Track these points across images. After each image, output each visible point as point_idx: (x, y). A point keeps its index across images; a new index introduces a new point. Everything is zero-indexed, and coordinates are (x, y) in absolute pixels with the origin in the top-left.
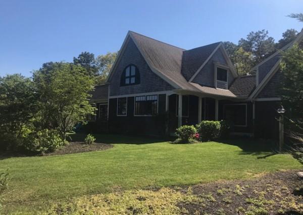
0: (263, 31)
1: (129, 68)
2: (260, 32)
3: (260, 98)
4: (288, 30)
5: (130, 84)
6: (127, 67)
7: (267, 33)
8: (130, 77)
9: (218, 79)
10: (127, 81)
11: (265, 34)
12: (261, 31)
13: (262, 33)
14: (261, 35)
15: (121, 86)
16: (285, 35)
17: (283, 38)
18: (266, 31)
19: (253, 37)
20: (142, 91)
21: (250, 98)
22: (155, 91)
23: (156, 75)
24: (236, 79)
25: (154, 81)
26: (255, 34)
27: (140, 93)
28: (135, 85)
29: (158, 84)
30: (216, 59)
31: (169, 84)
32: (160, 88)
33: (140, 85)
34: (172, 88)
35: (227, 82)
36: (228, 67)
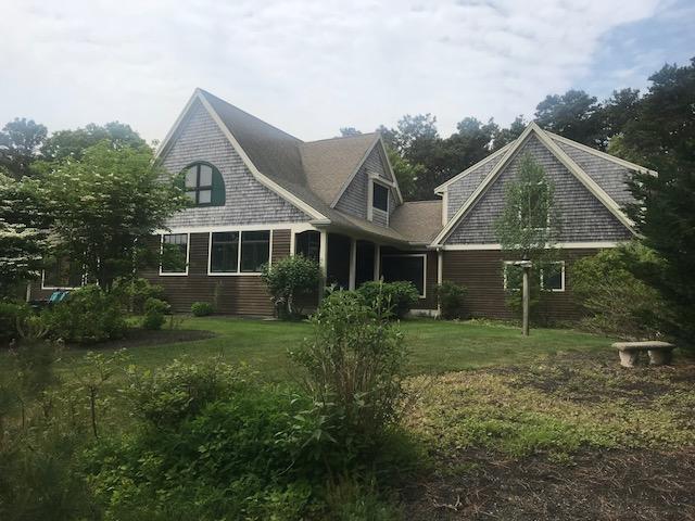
0: (428, 115)
1: (195, 169)
2: (422, 118)
3: (452, 244)
4: (467, 119)
5: (198, 204)
6: (189, 167)
7: (435, 120)
8: (198, 189)
9: (374, 206)
11: (431, 123)
12: (424, 115)
13: (426, 120)
14: (424, 123)
16: (460, 126)
17: (458, 132)
18: (432, 116)
19: (410, 125)
20: (231, 222)
21: (435, 244)
22: (264, 222)
23: (266, 189)
24: (399, 206)
25: (262, 201)
26: (414, 120)
27: (225, 224)
28: (212, 208)
29: (270, 209)
30: (370, 165)
31: (297, 209)
32: (278, 216)
33: (224, 208)
34: (305, 218)
35: (387, 213)
36: (390, 184)
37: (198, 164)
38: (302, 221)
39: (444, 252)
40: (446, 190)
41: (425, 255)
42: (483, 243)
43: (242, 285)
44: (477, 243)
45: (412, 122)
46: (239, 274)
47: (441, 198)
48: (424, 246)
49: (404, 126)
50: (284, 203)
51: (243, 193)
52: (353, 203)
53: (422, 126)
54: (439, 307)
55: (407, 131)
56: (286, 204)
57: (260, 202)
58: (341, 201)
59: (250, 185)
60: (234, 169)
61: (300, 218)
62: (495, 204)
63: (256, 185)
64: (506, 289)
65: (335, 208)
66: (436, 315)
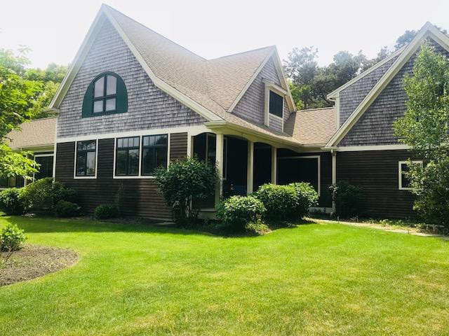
0: (311, 47)
1: (102, 79)
2: (307, 50)
3: (345, 145)
4: (341, 52)
5: (105, 112)
6: (97, 78)
7: (317, 51)
8: (105, 98)
9: (271, 112)
10: (98, 107)
11: (314, 54)
12: (308, 47)
13: (310, 51)
15: (83, 116)
16: (336, 58)
17: (334, 62)
18: (315, 48)
19: (297, 55)
20: (133, 126)
21: (328, 147)
22: (162, 126)
23: (164, 93)
24: (293, 114)
25: (160, 106)
26: (301, 51)
27: (128, 130)
28: (117, 115)
29: (168, 113)
30: (266, 75)
31: (194, 112)
32: (175, 119)
33: (127, 114)
34: (201, 120)
35: (282, 119)
36: (285, 93)
37: (105, 75)
38: (198, 123)
39: (339, 154)
40: (338, 95)
41: (319, 157)
42: (377, 144)
43: (143, 187)
44: (370, 144)
45: (299, 53)
46: (140, 177)
47: (334, 103)
48: (319, 148)
49: (293, 56)
50: (181, 106)
51: (143, 98)
52: (250, 109)
53: (307, 56)
54: (334, 204)
55: (295, 60)
56: (183, 107)
57: (158, 107)
58: (239, 107)
59: (150, 91)
60: (135, 76)
61: (196, 121)
62: (389, 106)
63: (154, 90)
64: (400, 188)
65: (232, 113)
66: (332, 213)
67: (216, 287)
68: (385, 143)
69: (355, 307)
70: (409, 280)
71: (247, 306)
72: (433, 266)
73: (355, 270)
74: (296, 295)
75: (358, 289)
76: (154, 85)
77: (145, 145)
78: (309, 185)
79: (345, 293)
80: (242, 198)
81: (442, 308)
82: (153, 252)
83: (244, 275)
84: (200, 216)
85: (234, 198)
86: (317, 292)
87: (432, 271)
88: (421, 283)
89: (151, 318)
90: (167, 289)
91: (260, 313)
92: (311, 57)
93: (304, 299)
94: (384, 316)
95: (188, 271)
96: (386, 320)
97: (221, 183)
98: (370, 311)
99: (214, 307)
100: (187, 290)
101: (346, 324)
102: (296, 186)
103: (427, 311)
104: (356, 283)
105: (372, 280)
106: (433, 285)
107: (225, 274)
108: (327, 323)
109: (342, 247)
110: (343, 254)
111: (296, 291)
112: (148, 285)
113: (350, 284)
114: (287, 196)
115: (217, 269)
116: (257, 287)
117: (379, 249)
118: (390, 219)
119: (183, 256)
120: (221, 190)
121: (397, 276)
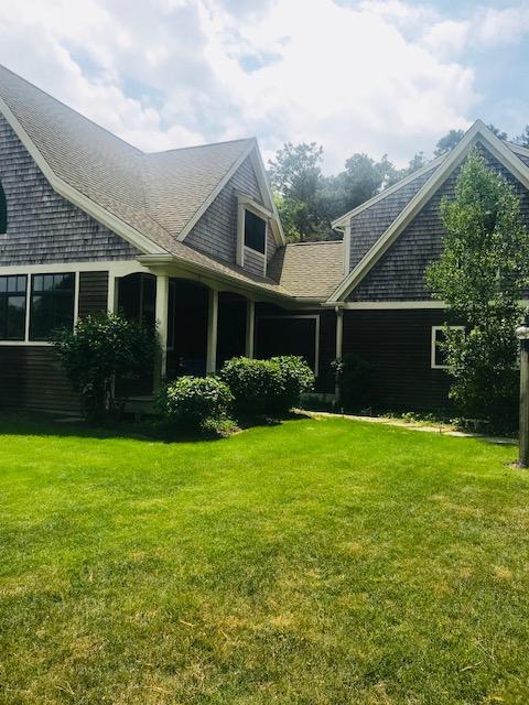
0: (313, 144)
2: (306, 148)
3: (356, 300)
4: (357, 156)
7: (321, 152)
9: (247, 244)
11: (317, 155)
12: (308, 143)
13: (310, 150)
14: (308, 154)
16: (349, 163)
17: (346, 170)
18: (318, 146)
19: (291, 156)
20: (16, 259)
21: (332, 301)
22: (66, 260)
23: (70, 205)
24: (280, 250)
26: (296, 150)
27: (7, 263)
29: (75, 238)
30: (240, 185)
31: (119, 238)
32: (88, 249)
33: (5, 236)
34: (132, 252)
35: (265, 256)
36: (269, 214)
38: (127, 257)
39: (347, 313)
40: (348, 223)
41: (317, 317)
42: (402, 299)
43: (32, 360)
44: (393, 299)
45: (294, 152)
46: (27, 343)
47: (342, 235)
48: (318, 304)
49: (285, 156)
50: (97, 228)
51: (34, 212)
52: (213, 238)
53: (305, 158)
54: (337, 390)
55: (287, 163)
56: (101, 230)
57: (59, 227)
58: (196, 233)
59: (45, 199)
60: (19, 173)
61: (122, 253)
62: (421, 243)
63: (53, 199)
64: (433, 366)
65: (183, 242)
66: (334, 402)
67: (145, 523)
68: (414, 299)
69: (354, 546)
70: (434, 503)
71: (192, 551)
72: (469, 481)
73: (359, 490)
74: (269, 532)
75: (361, 519)
76: (52, 190)
77: (35, 289)
78: (302, 360)
79: (342, 526)
80: (197, 380)
81: (476, 544)
82: (45, 468)
83: (192, 501)
84: (129, 407)
85: (185, 380)
86: (301, 525)
87: (467, 489)
88: (451, 506)
89: (30, 578)
90: (63, 528)
91: (210, 561)
92: (312, 160)
93: (280, 537)
94: (393, 558)
95: (101, 498)
96: (396, 564)
97: (164, 355)
98: (375, 552)
99: (137, 555)
100: (96, 530)
101: (339, 573)
102: (281, 361)
103: (454, 548)
104: (358, 510)
105: (382, 505)
106: (467, 509)
107: (160, 501)
108: (311, 573)
109: (345, 454)
110: (345, 465)
111: (269, 525)
112: (31, 523)
113: (351, 511)
114: (267, 376)
115: (150, 494)
116: (210, 520)
117: (398, 457)
118: (416, 411)
119: (94, 474)
120: (164, 368)
121: (418, 497)
